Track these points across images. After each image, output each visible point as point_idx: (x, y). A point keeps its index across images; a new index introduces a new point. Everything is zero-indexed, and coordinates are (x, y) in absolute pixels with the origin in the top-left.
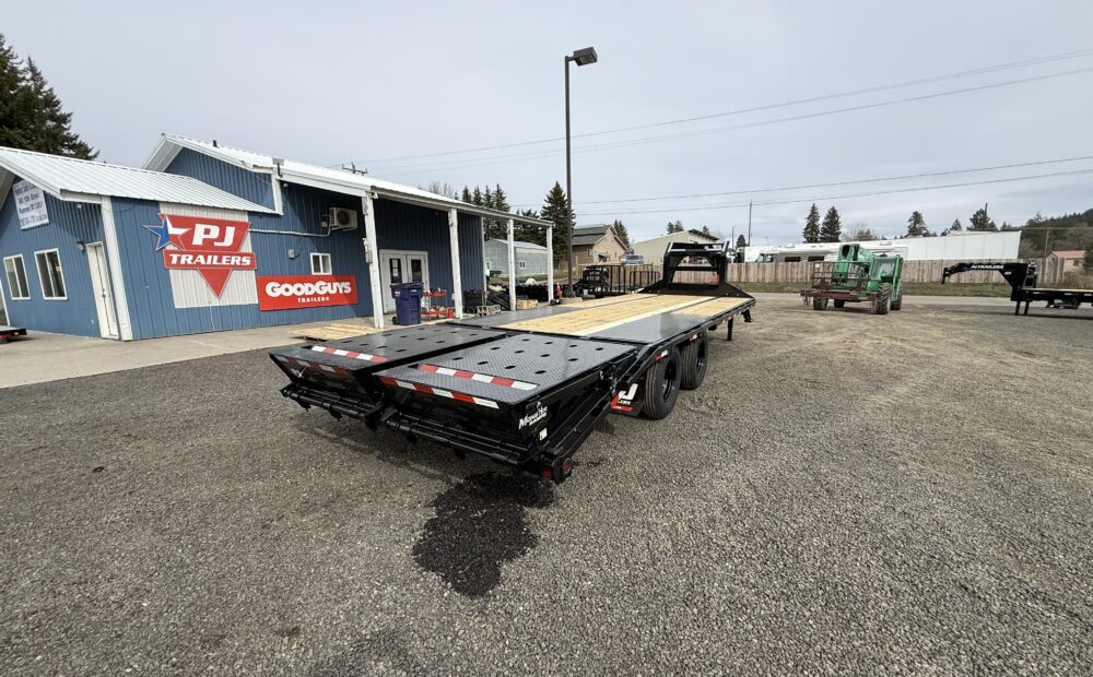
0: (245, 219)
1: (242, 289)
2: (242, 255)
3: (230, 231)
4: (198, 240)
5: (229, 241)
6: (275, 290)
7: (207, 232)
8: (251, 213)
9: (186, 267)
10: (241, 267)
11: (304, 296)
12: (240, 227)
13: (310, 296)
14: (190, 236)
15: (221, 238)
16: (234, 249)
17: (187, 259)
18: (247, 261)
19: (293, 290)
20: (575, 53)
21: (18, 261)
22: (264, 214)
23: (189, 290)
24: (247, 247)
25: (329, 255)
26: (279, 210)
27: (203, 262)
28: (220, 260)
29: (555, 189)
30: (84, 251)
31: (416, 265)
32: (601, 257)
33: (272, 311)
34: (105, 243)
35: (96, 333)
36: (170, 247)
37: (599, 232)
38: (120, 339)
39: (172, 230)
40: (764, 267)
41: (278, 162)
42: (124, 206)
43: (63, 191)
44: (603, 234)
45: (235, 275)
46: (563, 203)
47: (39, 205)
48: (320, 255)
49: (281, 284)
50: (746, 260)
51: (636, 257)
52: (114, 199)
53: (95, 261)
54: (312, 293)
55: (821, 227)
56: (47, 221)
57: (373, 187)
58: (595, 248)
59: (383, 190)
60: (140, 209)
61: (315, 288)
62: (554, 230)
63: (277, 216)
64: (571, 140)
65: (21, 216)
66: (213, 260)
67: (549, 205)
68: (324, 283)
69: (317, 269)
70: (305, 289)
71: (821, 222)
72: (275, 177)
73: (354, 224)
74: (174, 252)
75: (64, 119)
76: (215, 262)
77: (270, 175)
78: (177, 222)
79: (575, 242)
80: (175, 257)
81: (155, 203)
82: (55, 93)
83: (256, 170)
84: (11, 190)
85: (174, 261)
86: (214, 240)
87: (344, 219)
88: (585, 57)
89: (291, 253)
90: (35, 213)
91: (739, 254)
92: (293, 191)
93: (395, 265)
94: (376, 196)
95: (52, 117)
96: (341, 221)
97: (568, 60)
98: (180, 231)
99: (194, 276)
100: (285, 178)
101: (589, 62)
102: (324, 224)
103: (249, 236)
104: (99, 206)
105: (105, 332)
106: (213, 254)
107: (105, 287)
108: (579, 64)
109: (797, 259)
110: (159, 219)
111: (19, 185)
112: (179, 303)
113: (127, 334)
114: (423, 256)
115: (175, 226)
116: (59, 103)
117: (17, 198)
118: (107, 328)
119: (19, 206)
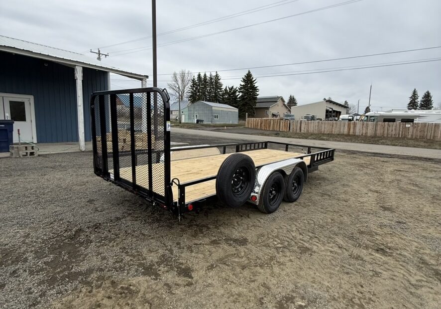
29: (247, 75)
31: (17, 106)
32: (274, 115)
37: (273, 100)
44: (276, 102)
46: (251, 83)
51: (290, 116)
58: (270, 110)
67: (243, 84)
71: (419, 100)
79: (258, 105)
109: (392, 120)
114: (27, 99)
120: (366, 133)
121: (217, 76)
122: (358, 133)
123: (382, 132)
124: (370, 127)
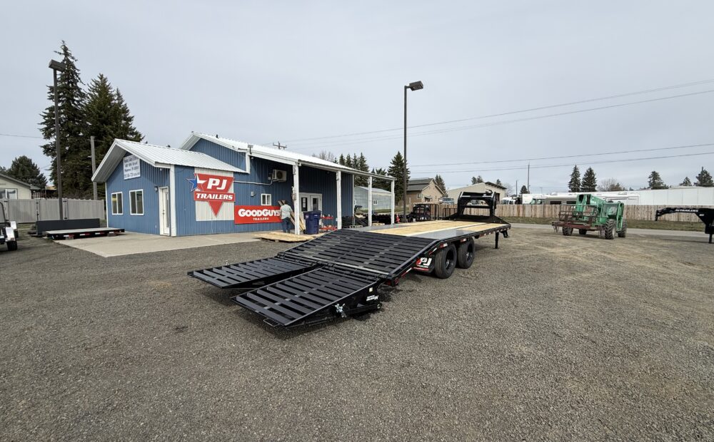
0: (232, 175)
1: (227, 212)
2: (229, 194)
3: (225, 182)
4: (209, 187)
5: (223, 187)
6: (243, 213)
7: (214, 182)
8: (235, 173)
9: (203, 200)
10: (227, 201)
11: (257, 217)
12: (229, 180)
13: (259, 217)
14: (206, 184)
15: (220, 186)
16: (225, 191)
17: (204, 196)
18: (231, 197)
19: (251, 213)
20: (410, 84)
21: (120, 195)
22: (241, 173)
23: (203, 212)
24: (231, 190)
25: (270, 195)
26: (248, 171)
27: (211, 197)
28: (218, 197)
29: (397, 156)
30: (157, 191)
31: (315, 201)
32: (426, 199)
33: (241, 224)
34: (169, 187)
35: (158, 233)
36: (197, 190)
37: (425, 183)
38: (170, 236)
39: (199, 182)
40: (536, 208)
41: (250, 147)
42: (180, 169)
43: (156, 163)
44: (428, 184)
45: (225, 204)
46: (402, 165)
47: (136, 168)
48: (266, 195)
49: (246, 209)
50: (524, 202)
51: (449, 199)
52: (176, 166)
53: (162, 196)
54: (260, 215)
55: (581, 181)
56: (139, 176)
57: (299, 160)
58: (422, 192)
59: (304, 161)
60: (186, 170)
61: (262, 213)
62: (396, 182)
63: (247, 174)
64: (407, 129)
65: (125, 173)
66: (215, 197)
67: (393, 166)
68: (267, 210)
69: (264, 203)
70: (258, 213)
71: (581, 178)
72: (248, 154)
73: (284, 178)
74: (199, 192)
75: (130, 119)
76: (216, 198)
77: (245, 153)
78: (202, 177)
79: (410, 188)
80: (199, 195)
81: (193, 168)
82: (127, 106)
83: (239, 151)
84: (122, 160)
85: (198, 197)
86: (216, 187)
87: (280, 176)
88: (416, 86)
89: (252, 194)
90: (134, 172)
91: (518, 198)
92: (256, 162)
93: (304, 201)
94: (300, 165)
95: (125, 119)
96: (278, 176)
97: (406, 88)
98: (202, 182)
99: (206, 204)
100: (253, 155)
101: (418, 88)
102: (269, 178)
103: (233, 184)
104: (169, 169)
105: (162, 233)
106: (216, 194)
107: (165, 209)
108: (413, 89)
109: (559, 203)
110: (194, 176)
111: (127, 158)
112: (198, 219)
113: (174, 233)
114: (319, 196)
115: (200, 179)
116: (128, 111)
117: (125, 164)
118: (164, 229)
119: (125, 168)
120: (535, 215)
121: (362, 158)
122: (527, 215)
123: (550, 213)
124: (538, 210)
